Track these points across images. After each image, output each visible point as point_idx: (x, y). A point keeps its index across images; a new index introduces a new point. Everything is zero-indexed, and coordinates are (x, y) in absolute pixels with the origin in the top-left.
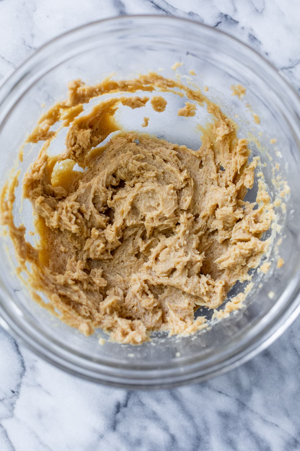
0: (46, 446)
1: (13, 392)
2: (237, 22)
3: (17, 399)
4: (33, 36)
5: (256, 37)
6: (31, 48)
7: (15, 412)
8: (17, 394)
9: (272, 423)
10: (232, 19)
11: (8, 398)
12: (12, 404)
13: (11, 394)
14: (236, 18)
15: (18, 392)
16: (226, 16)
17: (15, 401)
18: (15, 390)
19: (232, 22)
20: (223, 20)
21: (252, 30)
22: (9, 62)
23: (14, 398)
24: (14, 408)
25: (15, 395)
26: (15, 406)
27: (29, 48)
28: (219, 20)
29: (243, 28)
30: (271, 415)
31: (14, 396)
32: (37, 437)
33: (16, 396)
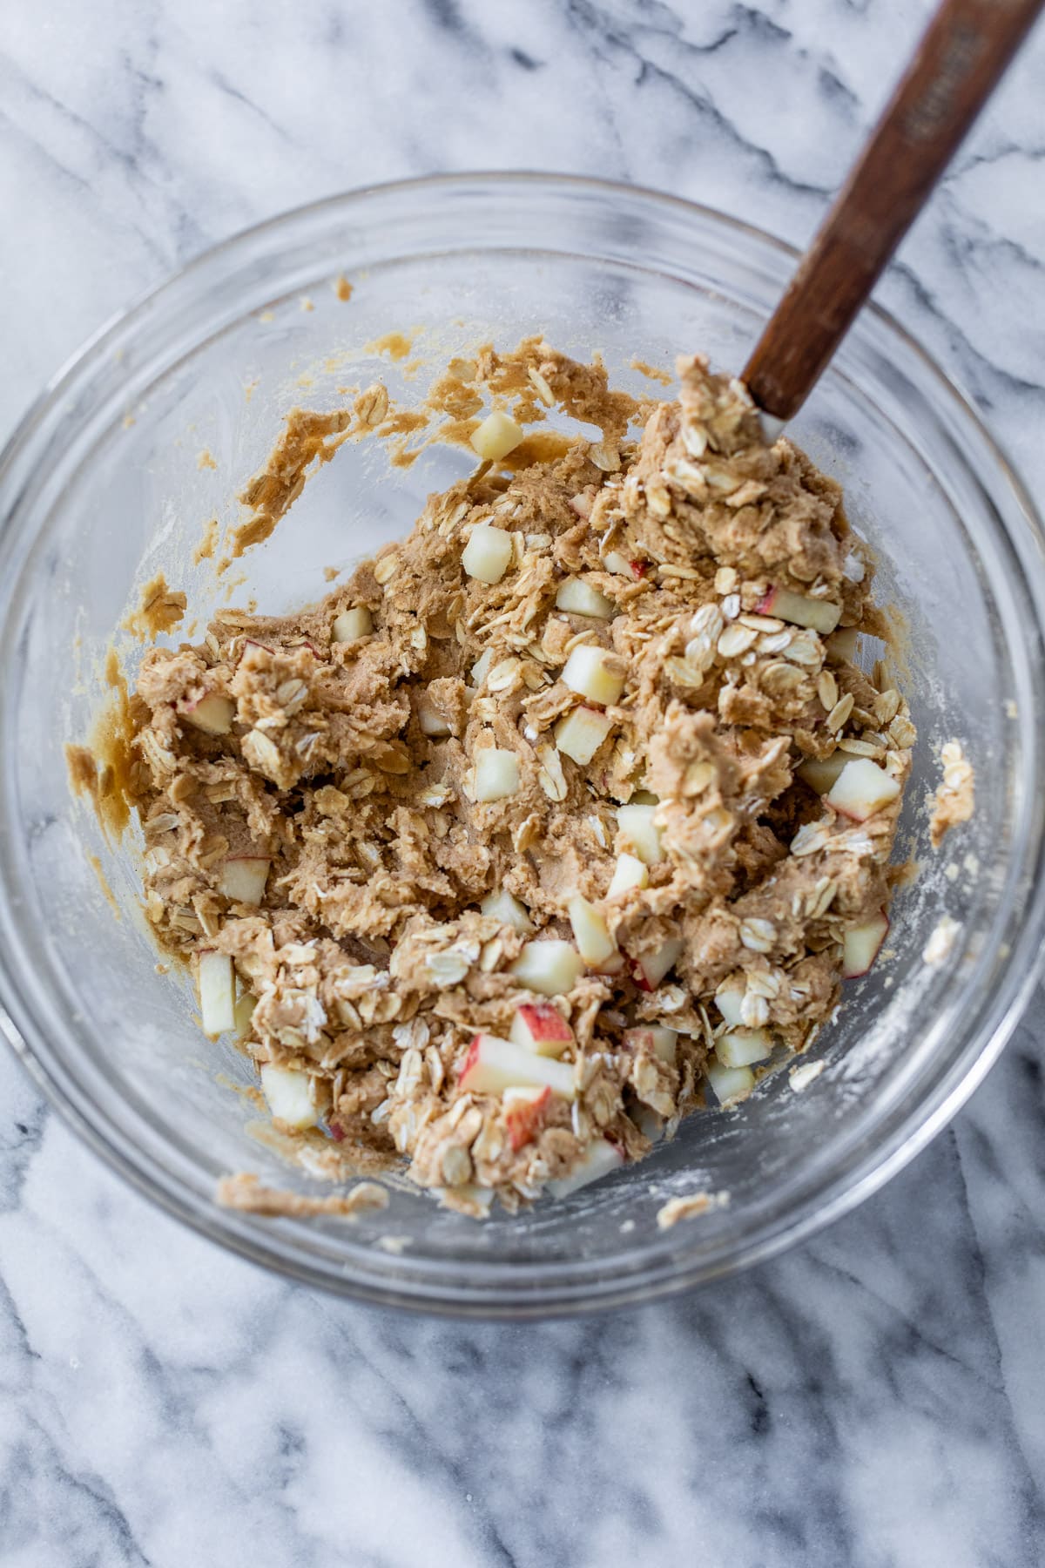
0: (116, 1306)
1: (24, 1129)
2: (785, 35)
3: (33, 1151)
4: (154, 44)
5: (842, 81)
6: (145, 78)
7: (27, 1192)
8: (33, 1136)
9: (840, 1273)
10: (769, 24)
11: (6, 1147)
12: (18, 1169)
13: (14, 1136)
14: (783, 22)
15: (38, 1132)
16: (753, 14)
17: (27, 1158)
18: (29, 1124)
19: (772, 32)
20: (744, 26)
21: (830, 58)
22: (76, 119)
23: (25, 1150)
24: (21, 1181)
25: (29, 1140)
26: (25, 1173)
27: (139, 81)
28: (729, 25)
29: (803, 53)
30: (837, 1244)
31: (27, 1144)
32: (90, 1275)
33: (30, 1143)
